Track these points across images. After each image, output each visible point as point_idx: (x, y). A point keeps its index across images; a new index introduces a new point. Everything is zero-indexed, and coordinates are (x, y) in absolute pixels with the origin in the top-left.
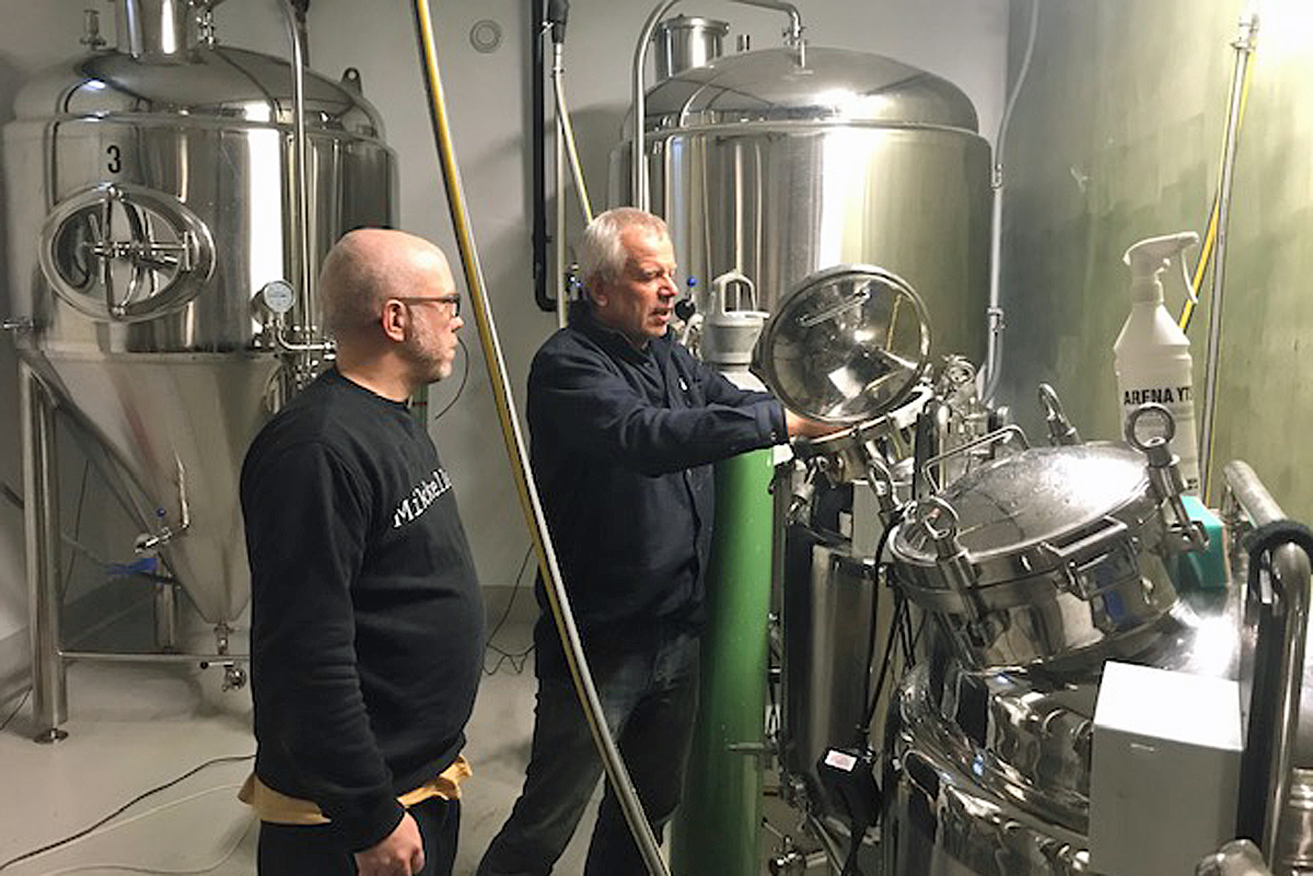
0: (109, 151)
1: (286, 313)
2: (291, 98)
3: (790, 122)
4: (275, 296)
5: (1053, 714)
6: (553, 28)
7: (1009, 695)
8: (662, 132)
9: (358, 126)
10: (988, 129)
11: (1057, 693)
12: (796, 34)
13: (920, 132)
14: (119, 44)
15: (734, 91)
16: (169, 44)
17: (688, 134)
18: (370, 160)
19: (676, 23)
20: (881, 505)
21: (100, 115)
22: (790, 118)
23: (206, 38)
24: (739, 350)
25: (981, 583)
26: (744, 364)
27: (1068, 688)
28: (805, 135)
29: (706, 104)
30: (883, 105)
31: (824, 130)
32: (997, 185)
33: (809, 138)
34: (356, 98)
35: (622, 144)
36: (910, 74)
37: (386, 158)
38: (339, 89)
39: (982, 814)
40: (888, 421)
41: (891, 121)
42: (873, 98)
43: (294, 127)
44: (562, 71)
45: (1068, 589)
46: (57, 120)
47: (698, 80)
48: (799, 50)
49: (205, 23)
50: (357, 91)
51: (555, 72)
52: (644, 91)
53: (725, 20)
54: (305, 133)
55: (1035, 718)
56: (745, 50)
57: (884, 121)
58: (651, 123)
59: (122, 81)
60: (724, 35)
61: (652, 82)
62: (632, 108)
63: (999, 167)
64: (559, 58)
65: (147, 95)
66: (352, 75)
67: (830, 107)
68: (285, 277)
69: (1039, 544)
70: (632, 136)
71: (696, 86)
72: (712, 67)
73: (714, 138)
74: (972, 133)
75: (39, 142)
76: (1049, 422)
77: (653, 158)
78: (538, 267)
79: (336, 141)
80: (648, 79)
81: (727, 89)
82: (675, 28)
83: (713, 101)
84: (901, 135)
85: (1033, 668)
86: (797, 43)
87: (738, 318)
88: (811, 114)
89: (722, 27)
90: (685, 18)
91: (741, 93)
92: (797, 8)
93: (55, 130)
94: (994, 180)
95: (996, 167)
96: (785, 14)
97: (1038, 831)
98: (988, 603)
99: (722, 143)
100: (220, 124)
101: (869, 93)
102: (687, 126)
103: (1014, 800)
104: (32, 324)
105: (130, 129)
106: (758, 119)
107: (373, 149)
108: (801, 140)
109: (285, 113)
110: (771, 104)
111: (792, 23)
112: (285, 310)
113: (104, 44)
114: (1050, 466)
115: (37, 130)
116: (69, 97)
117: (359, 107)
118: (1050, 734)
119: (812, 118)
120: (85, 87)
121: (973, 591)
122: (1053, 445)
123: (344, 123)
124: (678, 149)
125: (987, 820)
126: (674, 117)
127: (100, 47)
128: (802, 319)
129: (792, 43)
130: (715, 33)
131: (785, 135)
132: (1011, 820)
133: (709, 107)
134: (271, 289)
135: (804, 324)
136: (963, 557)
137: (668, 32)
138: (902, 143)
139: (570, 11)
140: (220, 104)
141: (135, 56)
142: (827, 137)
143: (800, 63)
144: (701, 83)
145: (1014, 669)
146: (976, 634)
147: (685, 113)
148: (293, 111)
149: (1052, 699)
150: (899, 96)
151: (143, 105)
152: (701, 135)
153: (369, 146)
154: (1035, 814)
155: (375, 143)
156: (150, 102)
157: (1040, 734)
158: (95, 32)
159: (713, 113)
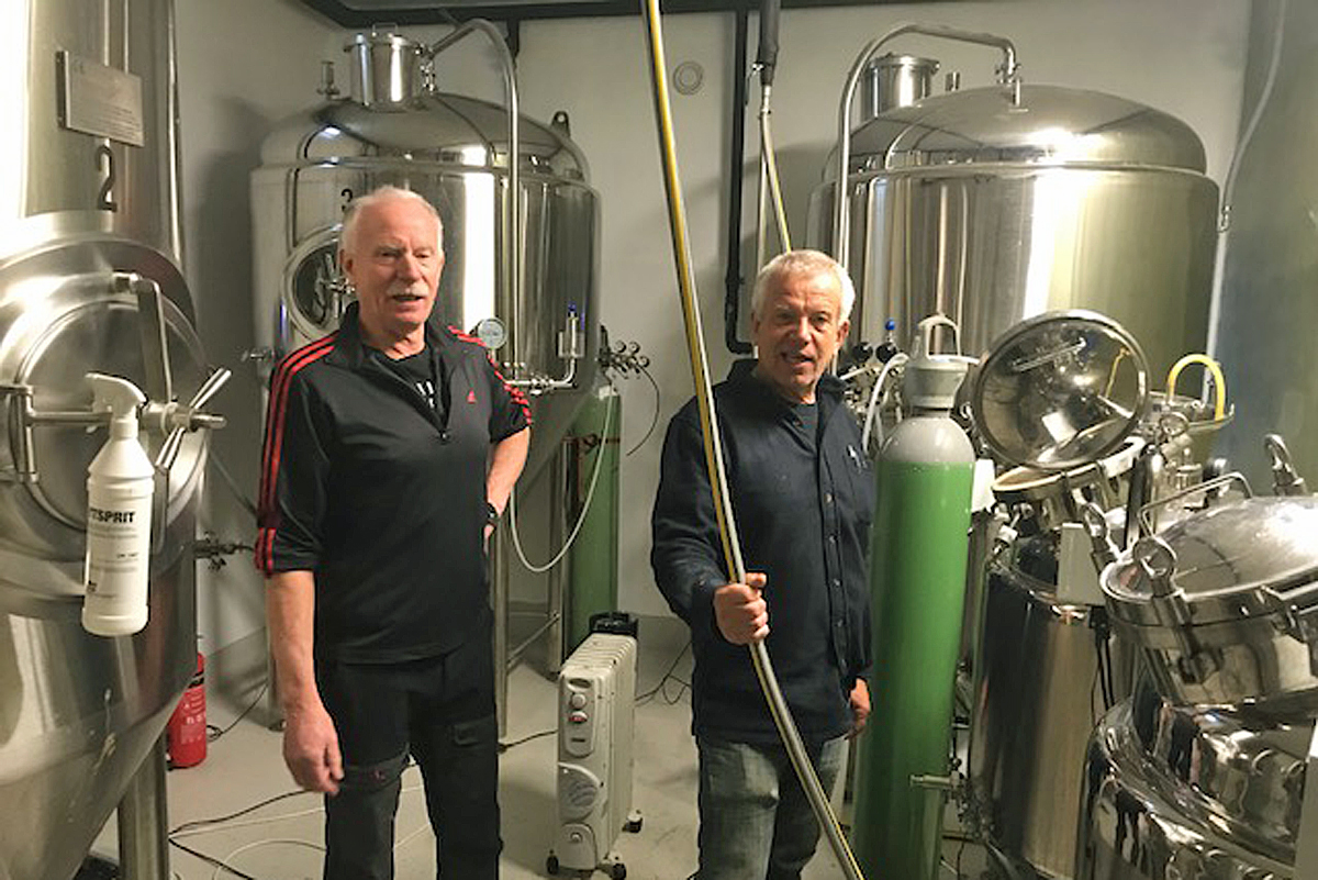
0: (343, 194)
1: (498, 350)
2: (507, 141)
3: (1001, 164)
4: (489, 334)
5: (1263, 754)
6: (762, 69)
7: (1220, 733)
8: (865, 174)
9: (566, 170)
10: (1217, 169)
11: (1268, 732)
12: (1010, 71)
13: (1142, 174)
14: (353, 92)
15: (943, 131)
16: (396, 94)
17: (892, 176)
18: (575, 204)
19: (883, 63)
20: (1094, 547)
21: (334, 160)
22: (1001, 159)
23: (428, 86)
24: (941, 395)
25: (1195, 622)
26: (946, 410)
27: (1281, 729)
28: (1017, 177)
29: (913, 143)
30: (1099, 145)
31: (1036, 172)
32: (1223, 228)
33: (1021, 180)
34: (564, 140)
35: (824, 185)
36: (1134, 111)
37: (591, 199)
38: (550, 133)
39: (1184, 841)
40: (1098, 469)
41: (1110, 163)
42: (1091, 137)
43: (508, 172)
44: (769, 112)
45: (1288, 631)
46: (297, 167)
47: (906, 120)
48: (1014, 89)
49: (427, 71)
50: (566, 135)
51: (762, 114)
52: (850, 130)
53: (933, 58)
54: (518, 176)
55: (1244, 756)
56: (954, 89)
57: (1103, 163)
58: (855, 165)
59: (354, 127)
60: (933, 73)
61: (857, 123)
62: (836, 147)
63: (1227, 208)
64: (767, 101)
65: (376, 139)
66: (561, 119)
67: (1045, 148)
68: (497, 316)
69: (1259, 588)
70: (835, 177)
71: (902, 126)
72: (919, 106)
73: (918, 181)
74: (1201, 174)
75: (283, 187)
76: (1275, 471)
77: (855, 199)
78: (730, 310)
79: (545, 185)
80: (853, 120)
81: (933, 129)
82: (883, 67)
83: (920, 139)
84: (1119, 177)
85: (1244, 707)
86: (1010, 81)
87: (941, 362)
88: (1023, 155)
89: (931, 65)
90: (893, 57)
91: (950, 133)
92: (1014, 45)
93: (296, 175)
94: (1220, 224)
95: (1224, 208)
96: (999, 50)
97: (1242, 859)
98: (1202, 642)
99: (928, 185)
100: (441, 169)
101: (1086, 132)
102: (892, 168)
103: (1218, 831)
104: (273, 353)
105: (359, 175)
106: (964, 160)
107: (579, 191)
108: (1012, 182)
109: (499, 156)
110: (981, 144)
111: (1007, 60)
112: (498, 347)
113: (338, 93)
114: (1275, 514)
115: (280, 175)
116: (308, 145)
117: (566, 148)
118: (1259, 772)
119: (1024, 160)
120: (323, 134)
121: (1187, 628)
122: (1277, 494)
123: (553, 167)
124: (881, 190)
125: (1190, 847)
126: (879, 157)
127: (334, 97)
128: (1014, 363)
129: (1005, 81)
130: (924, 71)
131: (994, 176)
132: (1215, 848)
133: (914, 148)
134: (485, 325)
135: (1016, 368)
136: (1179, 597)
137: (876, 71)
138: (1119, 186)
139: (779, 54)
140: (440, 148)
141: (367, 104)
142: (1039, 179)
143: (1014, 101)
144: (909, 123)
145: (1224, 707)
146: (1187, 671)
147: (890, 153)
148: (508, 154)
149: (1263, 738)
150: (1119, 134)
151: (371, 150)
152: (906, 177)
153: (575, 188)
154: (1241, 845)
155: (582, 187)
156: (377, 146)
157: (1248, 772)
158: (331, 82)
159: (919, 153)
